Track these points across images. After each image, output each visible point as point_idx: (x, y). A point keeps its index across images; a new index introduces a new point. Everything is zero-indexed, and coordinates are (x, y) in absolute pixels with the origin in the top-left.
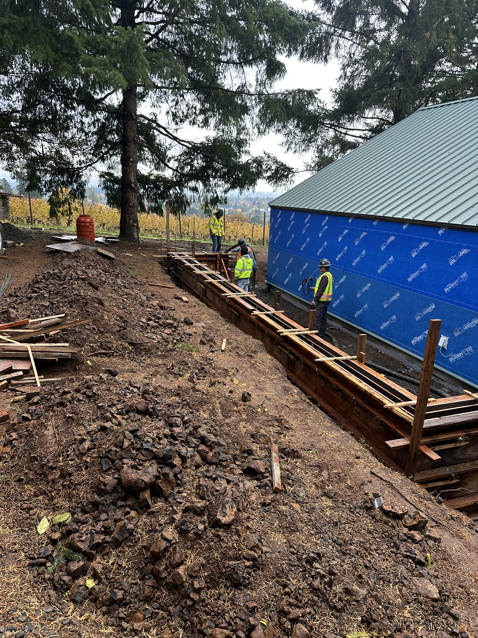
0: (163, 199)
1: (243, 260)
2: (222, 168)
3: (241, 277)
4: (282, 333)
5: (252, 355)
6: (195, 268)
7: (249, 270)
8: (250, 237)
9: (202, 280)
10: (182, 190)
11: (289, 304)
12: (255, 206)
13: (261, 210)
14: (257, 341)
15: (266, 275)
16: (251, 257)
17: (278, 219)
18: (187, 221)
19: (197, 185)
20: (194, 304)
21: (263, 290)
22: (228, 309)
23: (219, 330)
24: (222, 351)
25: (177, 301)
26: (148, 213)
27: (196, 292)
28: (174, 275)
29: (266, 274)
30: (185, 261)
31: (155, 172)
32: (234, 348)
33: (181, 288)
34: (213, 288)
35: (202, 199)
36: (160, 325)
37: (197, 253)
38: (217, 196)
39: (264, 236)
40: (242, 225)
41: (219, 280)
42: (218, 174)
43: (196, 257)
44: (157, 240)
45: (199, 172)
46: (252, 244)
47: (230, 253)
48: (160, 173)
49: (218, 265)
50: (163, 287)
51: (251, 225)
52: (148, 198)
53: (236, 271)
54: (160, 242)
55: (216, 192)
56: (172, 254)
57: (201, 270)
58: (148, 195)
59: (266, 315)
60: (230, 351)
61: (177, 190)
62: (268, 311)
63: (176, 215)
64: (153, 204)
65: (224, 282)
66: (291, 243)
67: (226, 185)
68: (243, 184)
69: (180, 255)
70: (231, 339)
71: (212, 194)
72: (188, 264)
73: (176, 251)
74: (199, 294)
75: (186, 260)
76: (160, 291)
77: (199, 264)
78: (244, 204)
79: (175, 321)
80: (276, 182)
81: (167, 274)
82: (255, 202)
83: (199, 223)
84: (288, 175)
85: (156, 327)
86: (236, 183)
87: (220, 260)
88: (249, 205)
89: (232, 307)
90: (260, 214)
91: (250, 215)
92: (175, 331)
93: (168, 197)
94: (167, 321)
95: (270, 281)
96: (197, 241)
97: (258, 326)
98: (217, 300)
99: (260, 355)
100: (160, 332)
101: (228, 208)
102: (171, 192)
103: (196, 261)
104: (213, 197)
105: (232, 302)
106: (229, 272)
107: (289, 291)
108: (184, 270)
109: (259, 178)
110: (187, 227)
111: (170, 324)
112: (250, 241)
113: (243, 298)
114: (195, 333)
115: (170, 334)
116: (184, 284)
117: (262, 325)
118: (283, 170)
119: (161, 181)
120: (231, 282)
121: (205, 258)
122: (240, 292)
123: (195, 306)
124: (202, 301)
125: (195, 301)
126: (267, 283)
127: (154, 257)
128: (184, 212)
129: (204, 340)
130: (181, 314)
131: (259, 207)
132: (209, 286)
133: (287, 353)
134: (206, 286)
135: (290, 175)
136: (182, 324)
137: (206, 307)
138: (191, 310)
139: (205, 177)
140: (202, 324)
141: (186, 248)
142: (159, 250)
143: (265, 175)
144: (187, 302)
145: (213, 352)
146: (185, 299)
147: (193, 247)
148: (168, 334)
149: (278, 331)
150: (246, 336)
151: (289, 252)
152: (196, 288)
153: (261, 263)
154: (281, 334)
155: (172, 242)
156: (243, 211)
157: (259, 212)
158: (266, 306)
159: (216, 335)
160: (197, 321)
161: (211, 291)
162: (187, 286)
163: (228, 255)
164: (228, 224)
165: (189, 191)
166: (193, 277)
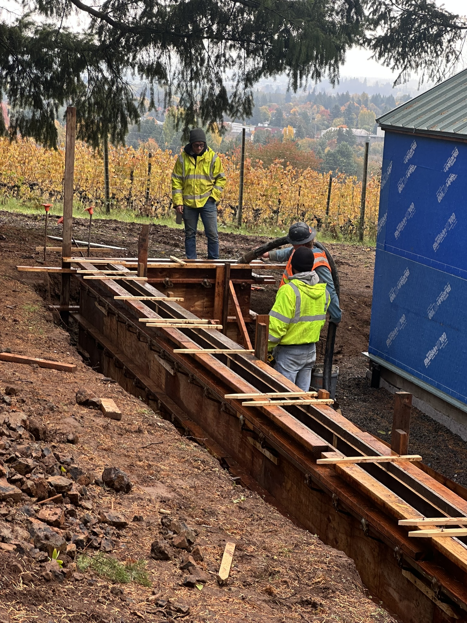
0: (60, 96)
1: (296, 288)
2: (241, 11)
3: (290, 340)
4: (416, 528)
5: (317, 599)
6: (146, 310)
7: (316, 318)
8: (320, 213)
9: (165, 347)
10: (116, 73)
11: (438, 428)
12: (336, 120)
13: (357, 132)
14: (334, 552)
15: (367, 336)
16: (322, 281)
17: (407, 166)
18: (128, 161)
19: (164, 60)
20: (137, 424)
21: (358, 383)
22: (243, 443)
23: (212, 513)
24: (221, 584)
25: (84, 411)
26: (12, 137)
27: (146, 382)
28: (81, 327)
29: (367, 330)
30: (116, 287)
31: (39, 19)
32: (257, 576)
33: (100, 371)
34: (199, 375)
35: (176, 99)
36: (29, 492)
37: (154, 263)
38: (223, 91)
39: (363, 213)
40: (296, 177)
41: (218, 351)
42: (229, 28)
43: (151, 272)
44: (35, 218)
45: (171, 21)
46: (324, 236)
47: (256, 263)
48: (54, 21)
49: (218, 301)
50: (43, 365)
51: (323, 179)
52: (12, 93)
53: (274, 322)
54: (42, 224)
55: (220, 81)
56: (78, 265)
57: (164, 315)
58: (13, 83)
59: (364, 466)
60: (246, 584)
61: (101, 71)
62: (371, 453)
63: (95, 145)
64: (28, 112)
65: (235, 356)
66: (446, 239)
67: (250, 61)
68: (303, 57)
69: (100, 267)
70: (250, 543)
71: (208, 86)
72: (124, 295)
73: (89, 254)
74: (154, 390)
75: (120, 282)
76: (33, 378)
77: (158, 296)
78: (305, 116)
79: (74, 478)
80: (403, 55)
81: (59, 324)
82: (336, 108)
83: (163, 169)
84: (440, 34)
85: (15, 499)
86: (282, 55)
87: (225, 284)
88: (318, 117)
89: (256, 437)
90: (352, 143)
91: (323, 145)
92: (72, 513)
93: (74, 92)
94: (51, 479)
95: (381, 356)
96: (156, 222)
97: (339, 501)
98: (210, 413)
99: (341, 599)
100: (25, 516)
101: (255, 123)
102: (84, 76)
103: (148, 287)
104: (211, 95)
105: (257, 421)
106: (251, 324)
107: (438, 387)
108: (111, 313)
109: (350, 42)
110: (127, 181)
111: (59, 488)
112: (319, 226)
113: (292, 410)
114: (137, 519)
115: (56, 524)
116: (110, 355)
117: (350, 500)
118: (424, 20)
119: (56, 44)
120: (257, 356)
121: (178, 279)
122: (284, 390)
123: (139, 431)
124: (165, 414)
125: (141, 414)
126: (371, 361)
127: (21, 272)
128: (119, 138)
129: (163, 544)
130: (95, 455)
131: (349, 123)
132: (188, 366)
133: (430, 594)
134: (177, 367)
135: (447, 37)
136: (98, 490)
137: (174, 433)
138: (125, 442)
139: (189, 37)
140: (161, 491)
141: (123, 243)
142: (40, 248)
143: (368, 34)
144: (115, 417)
145: (190, 585)
146: (109, 406)
147: (142, 244)
148: (49, 523)
149: (401, 522)
150: (300, 535)
151: (441, 267)
152: (146, 370)
153: (352, 296)
154: (411, 534)
155: (78, 223)
156: (299, 134)
157: (350, 138)
158: (365, 438)
159: (202, 529)
160: (145, 481)
161: (194, 381)
162: (119, 365)
163: (250, 271)
164: (252, 174)
165: (138, 76)
166: (139, 336)
